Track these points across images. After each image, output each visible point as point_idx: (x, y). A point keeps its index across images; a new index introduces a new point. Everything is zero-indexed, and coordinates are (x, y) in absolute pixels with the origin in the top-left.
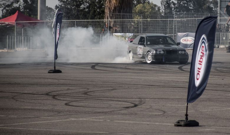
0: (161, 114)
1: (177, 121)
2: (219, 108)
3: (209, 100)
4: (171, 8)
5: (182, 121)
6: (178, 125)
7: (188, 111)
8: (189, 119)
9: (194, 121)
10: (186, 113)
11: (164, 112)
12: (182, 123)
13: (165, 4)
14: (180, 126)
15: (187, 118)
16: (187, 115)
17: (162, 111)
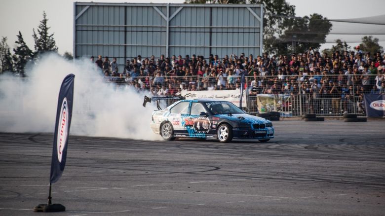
0: (15, 197)
1: (37, 205)
2: (87, 189)
3: (74, 178)
4: (11, 65)
5: (43, 205)
6: (39, 210)
7: (52, 193)
8: (53, 202)
9: (59, 205)
10: (48, 195)
11: (19, 194)
12: (44, 208)
13: (4, 59)
14: (42, 211)
15: (50, 202)
16: (50, 198)
17: (15, 192)
